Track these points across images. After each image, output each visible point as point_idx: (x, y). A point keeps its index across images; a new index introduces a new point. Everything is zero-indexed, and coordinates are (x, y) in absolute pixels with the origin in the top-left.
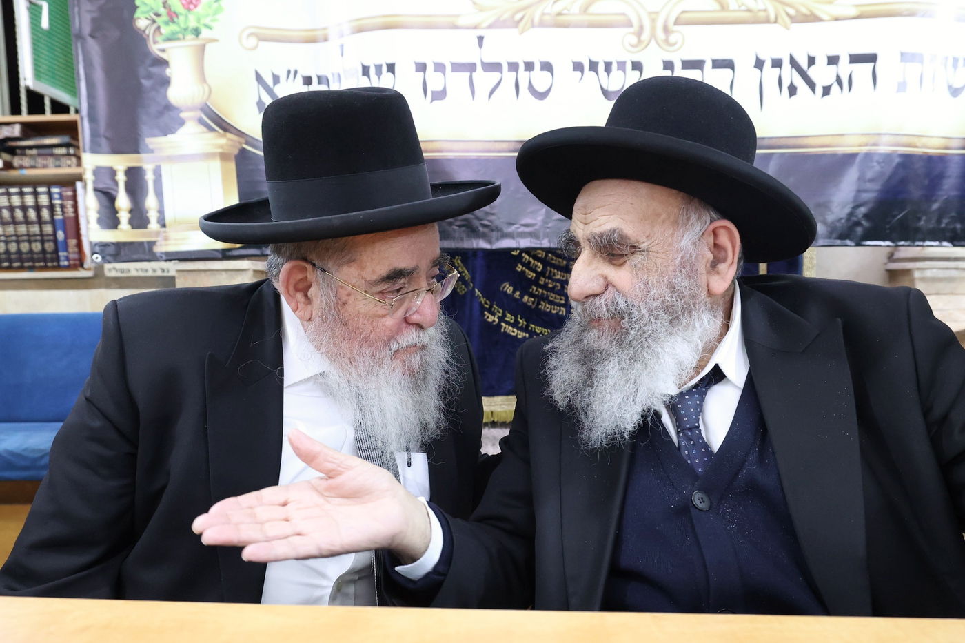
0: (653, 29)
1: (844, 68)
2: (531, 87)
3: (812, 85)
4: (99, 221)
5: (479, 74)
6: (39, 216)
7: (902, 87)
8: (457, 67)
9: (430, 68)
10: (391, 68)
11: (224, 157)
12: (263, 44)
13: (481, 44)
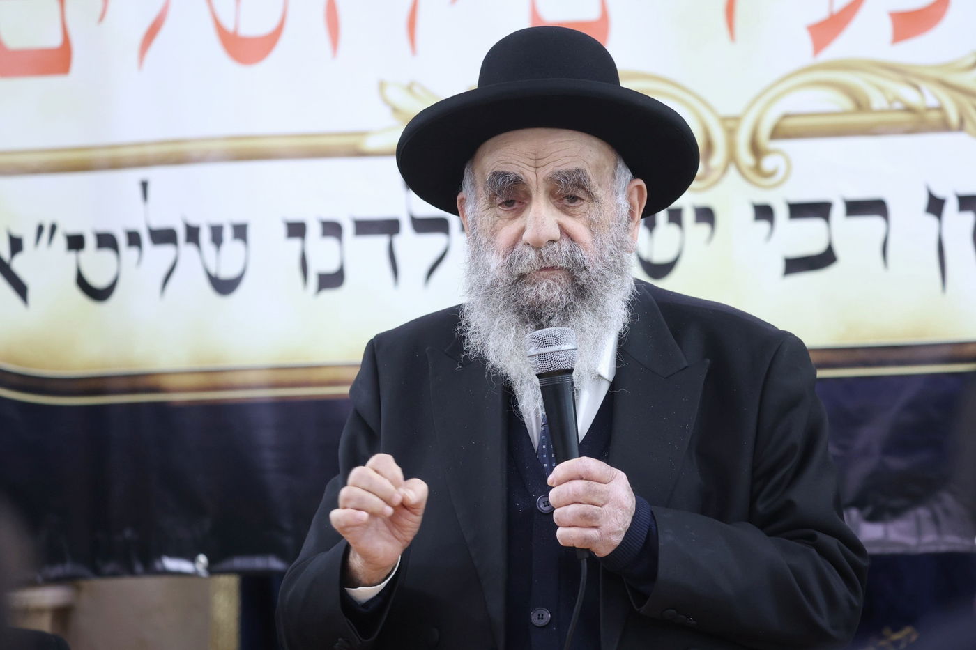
0: (731, 146)
5: (407, 239)
8: (365, 227)
9: (314, 230)
10: (241, 232)
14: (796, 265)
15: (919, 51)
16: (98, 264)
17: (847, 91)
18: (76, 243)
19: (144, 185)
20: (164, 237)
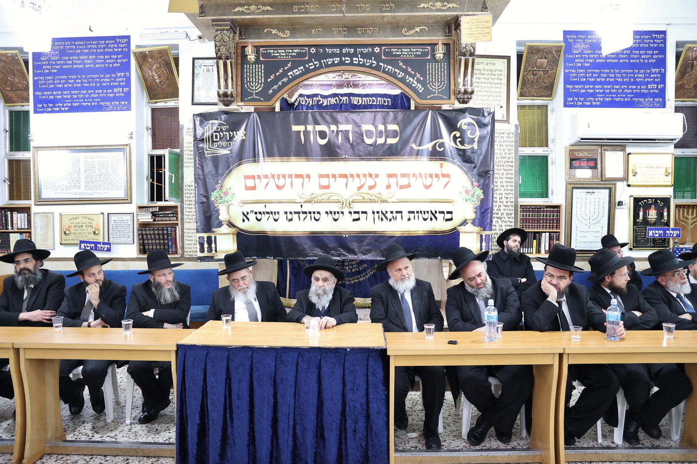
0: (346, 204)
1: (395, 214)
2: (314, 218)
3: (387, 218)
4: (200, 251)
5: (301, 215)
6: (163, 237)
7: (409, 219)
8: (295, 213)
9: (288, 213)
10: (278, 213)
11: (233, 234)
12: (245, 205)
13: (301, 207)
14: (354, 220)
15: (372, 191)
16: (259, 216)
17: (362, 197)
18: (256, 213)
19: (265, 206)
20: (268, 213)
